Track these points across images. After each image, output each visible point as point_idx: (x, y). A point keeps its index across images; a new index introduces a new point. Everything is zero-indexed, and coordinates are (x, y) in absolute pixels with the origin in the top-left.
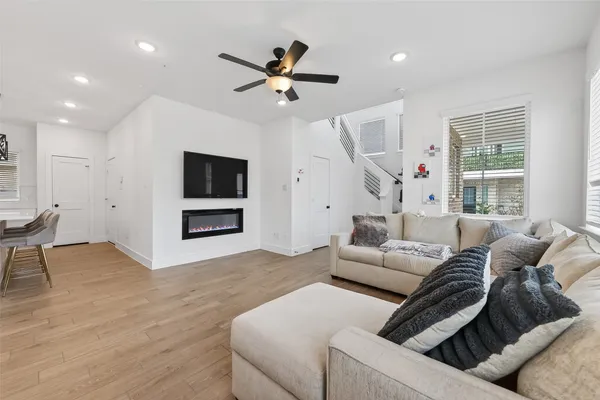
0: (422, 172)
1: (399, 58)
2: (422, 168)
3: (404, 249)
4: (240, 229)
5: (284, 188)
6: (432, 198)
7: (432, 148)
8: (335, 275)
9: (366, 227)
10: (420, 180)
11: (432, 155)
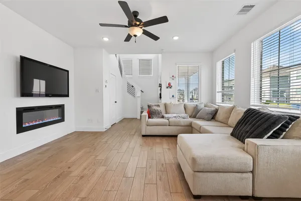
0: (170, 86)
1: (176, 38)
2: (169, 84)
3: (175, 117)
4: (62, 120)
5: (97, 91)
6: (173, 96)
7: (173, 76)
8: (144, 134)
9: (155, 110)
10: (169, 89)
11: (173, 79)
